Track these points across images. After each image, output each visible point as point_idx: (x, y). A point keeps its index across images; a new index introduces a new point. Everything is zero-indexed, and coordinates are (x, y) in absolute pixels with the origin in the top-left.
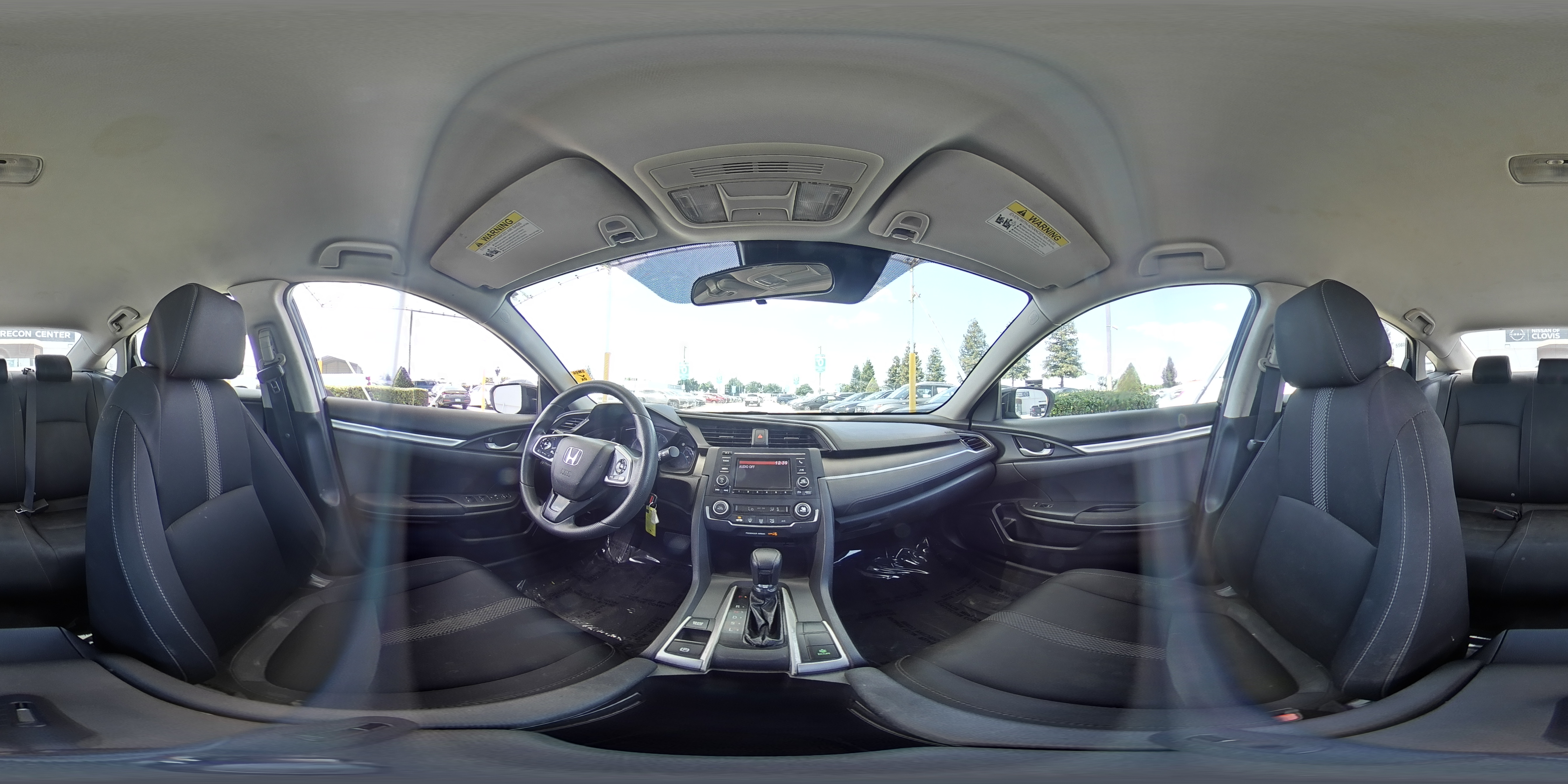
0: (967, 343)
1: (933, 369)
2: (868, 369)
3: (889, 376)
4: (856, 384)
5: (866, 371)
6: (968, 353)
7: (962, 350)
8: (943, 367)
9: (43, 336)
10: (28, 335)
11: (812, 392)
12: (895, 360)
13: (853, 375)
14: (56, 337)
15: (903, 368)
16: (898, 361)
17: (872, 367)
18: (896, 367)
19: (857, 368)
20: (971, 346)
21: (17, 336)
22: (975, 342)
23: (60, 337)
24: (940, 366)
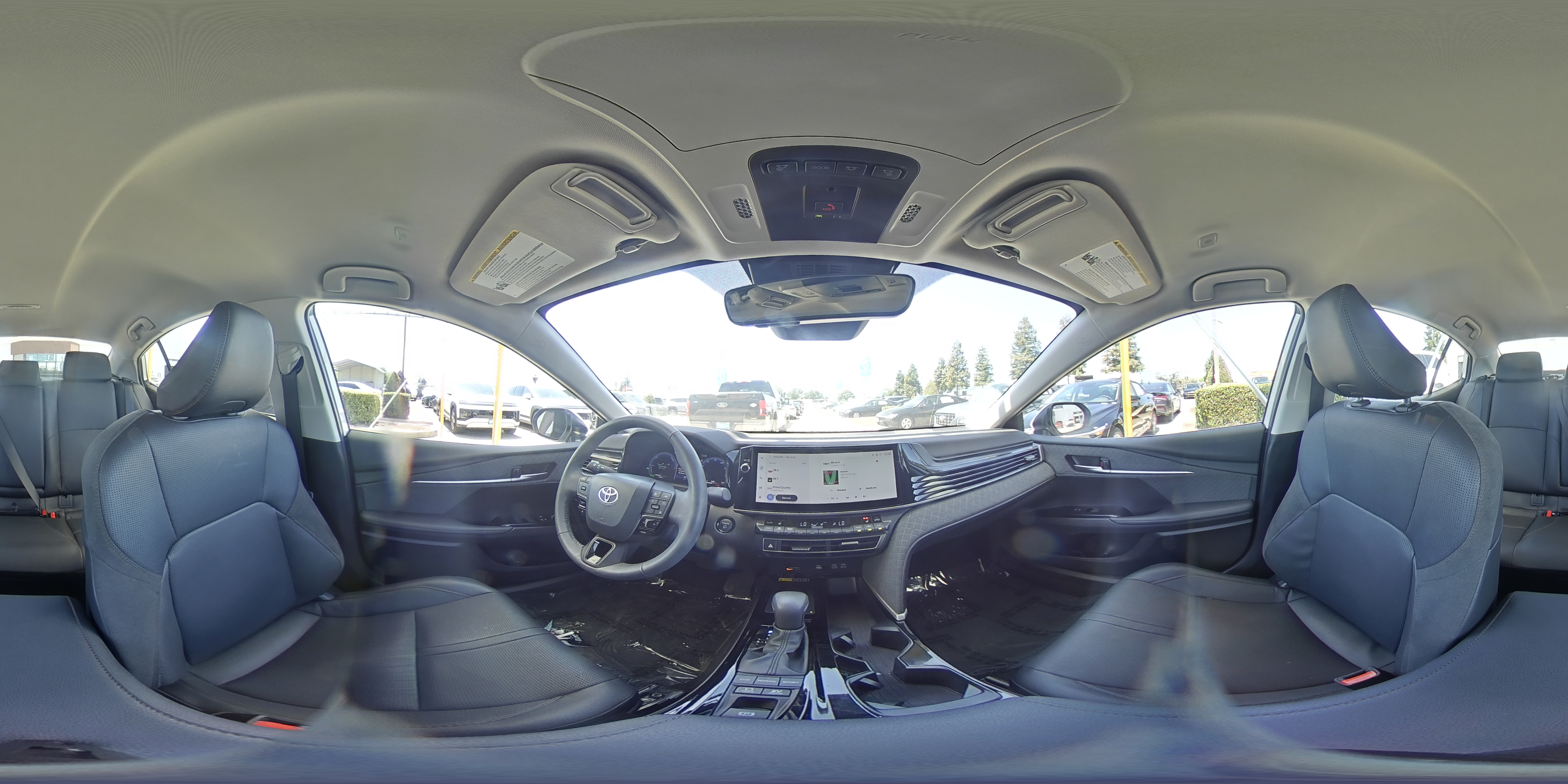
0: (1018, 339)
1: (981, 369)
2: (912, 371)
3: (935, 378)
4: (899, 387)
5: (910, 374)
6: (1019, 350)
7: (1013, 347)
8: (991, 365)
11: (854, 397)
12: (940, 361)
13: (897, 378)
15: (949, 369)
16: (943, 362)
17: (916, 370)
18: (941, 368)
19: (900, 371)
20: (1023, 342)
22: (1026, 338)
24: (988, 365)
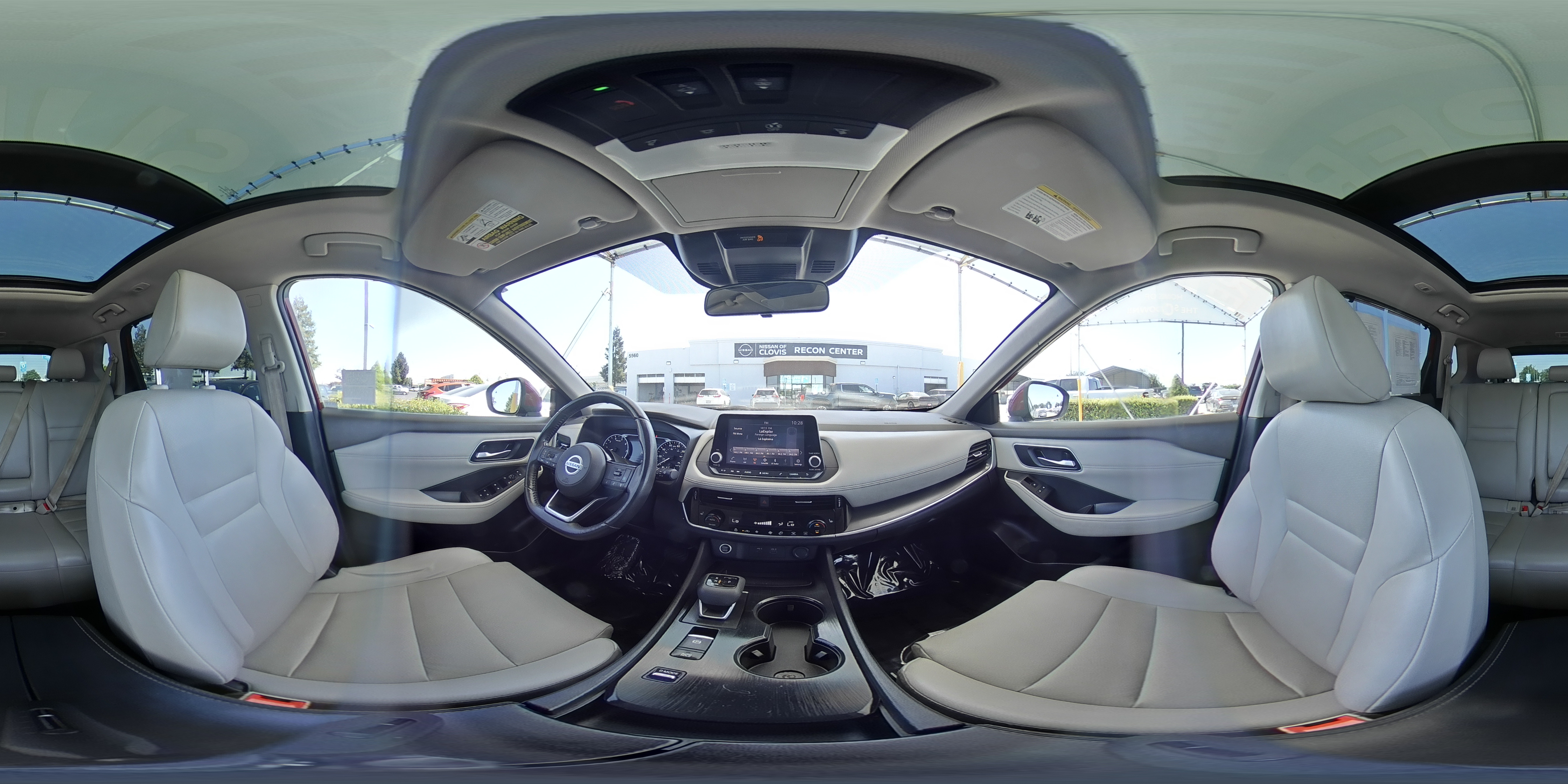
9: (836, 353)
10: (821, 352)
14: (849, 354)
21: (811, 352)
23: (853, 354)
